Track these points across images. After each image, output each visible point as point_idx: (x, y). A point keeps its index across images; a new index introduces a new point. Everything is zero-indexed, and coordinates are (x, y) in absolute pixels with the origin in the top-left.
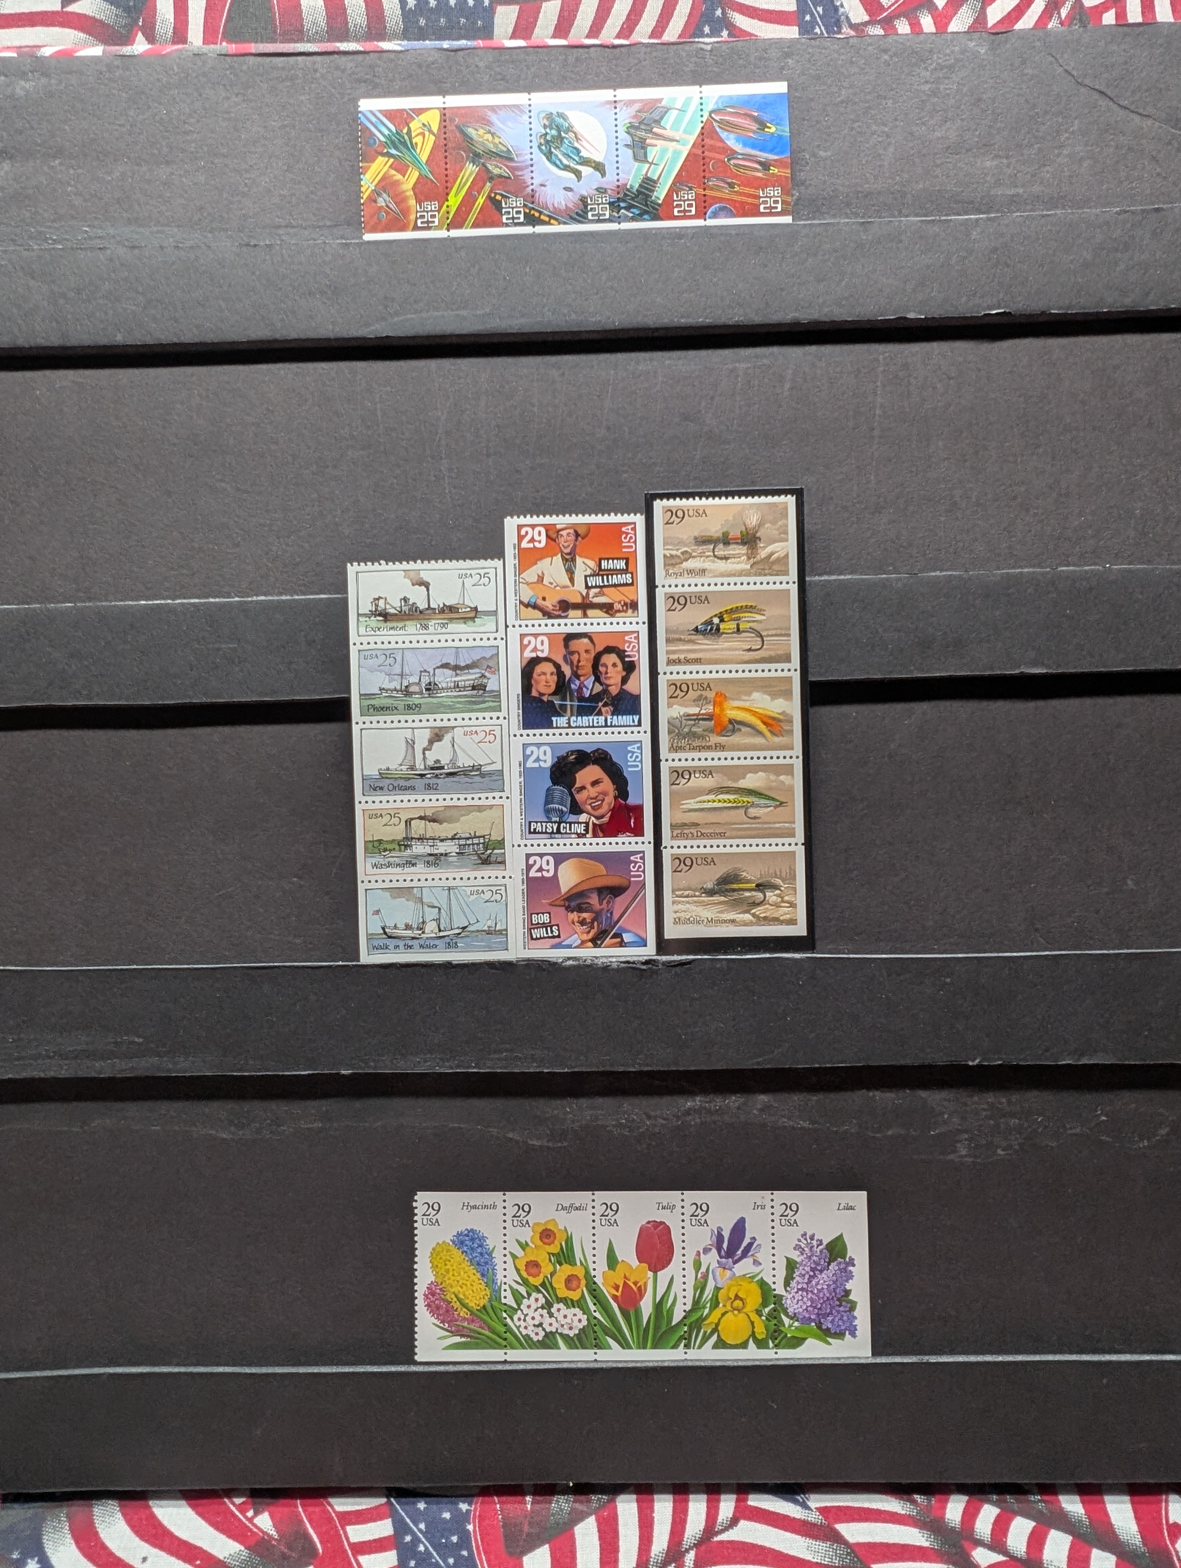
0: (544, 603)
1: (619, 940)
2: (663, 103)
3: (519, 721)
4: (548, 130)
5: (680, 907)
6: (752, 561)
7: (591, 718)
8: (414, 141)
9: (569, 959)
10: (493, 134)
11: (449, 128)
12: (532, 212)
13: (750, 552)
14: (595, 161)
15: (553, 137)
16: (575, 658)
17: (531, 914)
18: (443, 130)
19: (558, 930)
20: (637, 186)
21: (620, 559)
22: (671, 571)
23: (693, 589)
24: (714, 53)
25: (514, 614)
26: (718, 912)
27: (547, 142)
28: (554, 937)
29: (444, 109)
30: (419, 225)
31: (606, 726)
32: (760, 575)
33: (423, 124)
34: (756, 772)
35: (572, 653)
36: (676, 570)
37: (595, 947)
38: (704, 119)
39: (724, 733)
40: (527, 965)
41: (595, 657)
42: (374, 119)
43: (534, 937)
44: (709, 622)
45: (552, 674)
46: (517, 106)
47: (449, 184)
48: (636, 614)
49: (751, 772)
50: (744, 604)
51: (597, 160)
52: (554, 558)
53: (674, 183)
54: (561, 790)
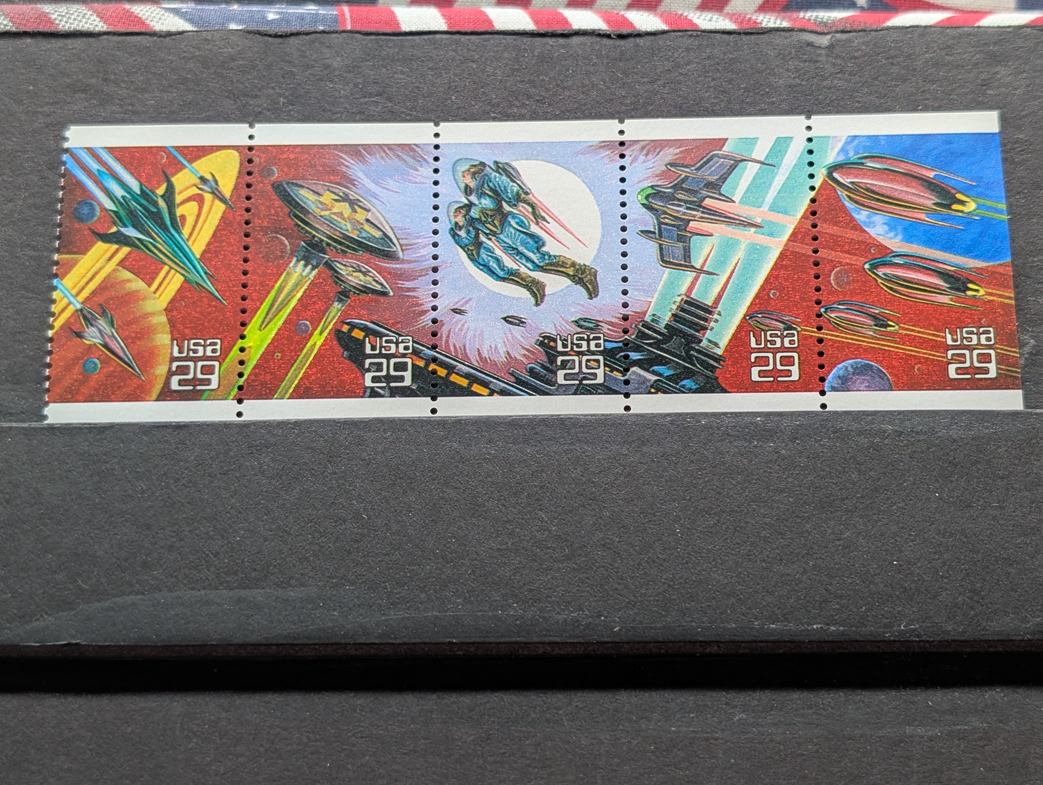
2: (726, 148)
4: (473, 198)
8: (179, 212)
10: (353, 203)
11: (258, 186)
12: (432, 367)
14: (574, 264)
15: (483, 211)
18: (246, 192)
20: (666, 318)
24: (837, 51)
27: (472, 222)
29: (251, 148)
30: (174, 385)
33: (202, 179)
38: (817, 182)
42: (94, 166)
46: (409, 148)
47: (247, 304)
51: (580, 261)
53: (750, 314)
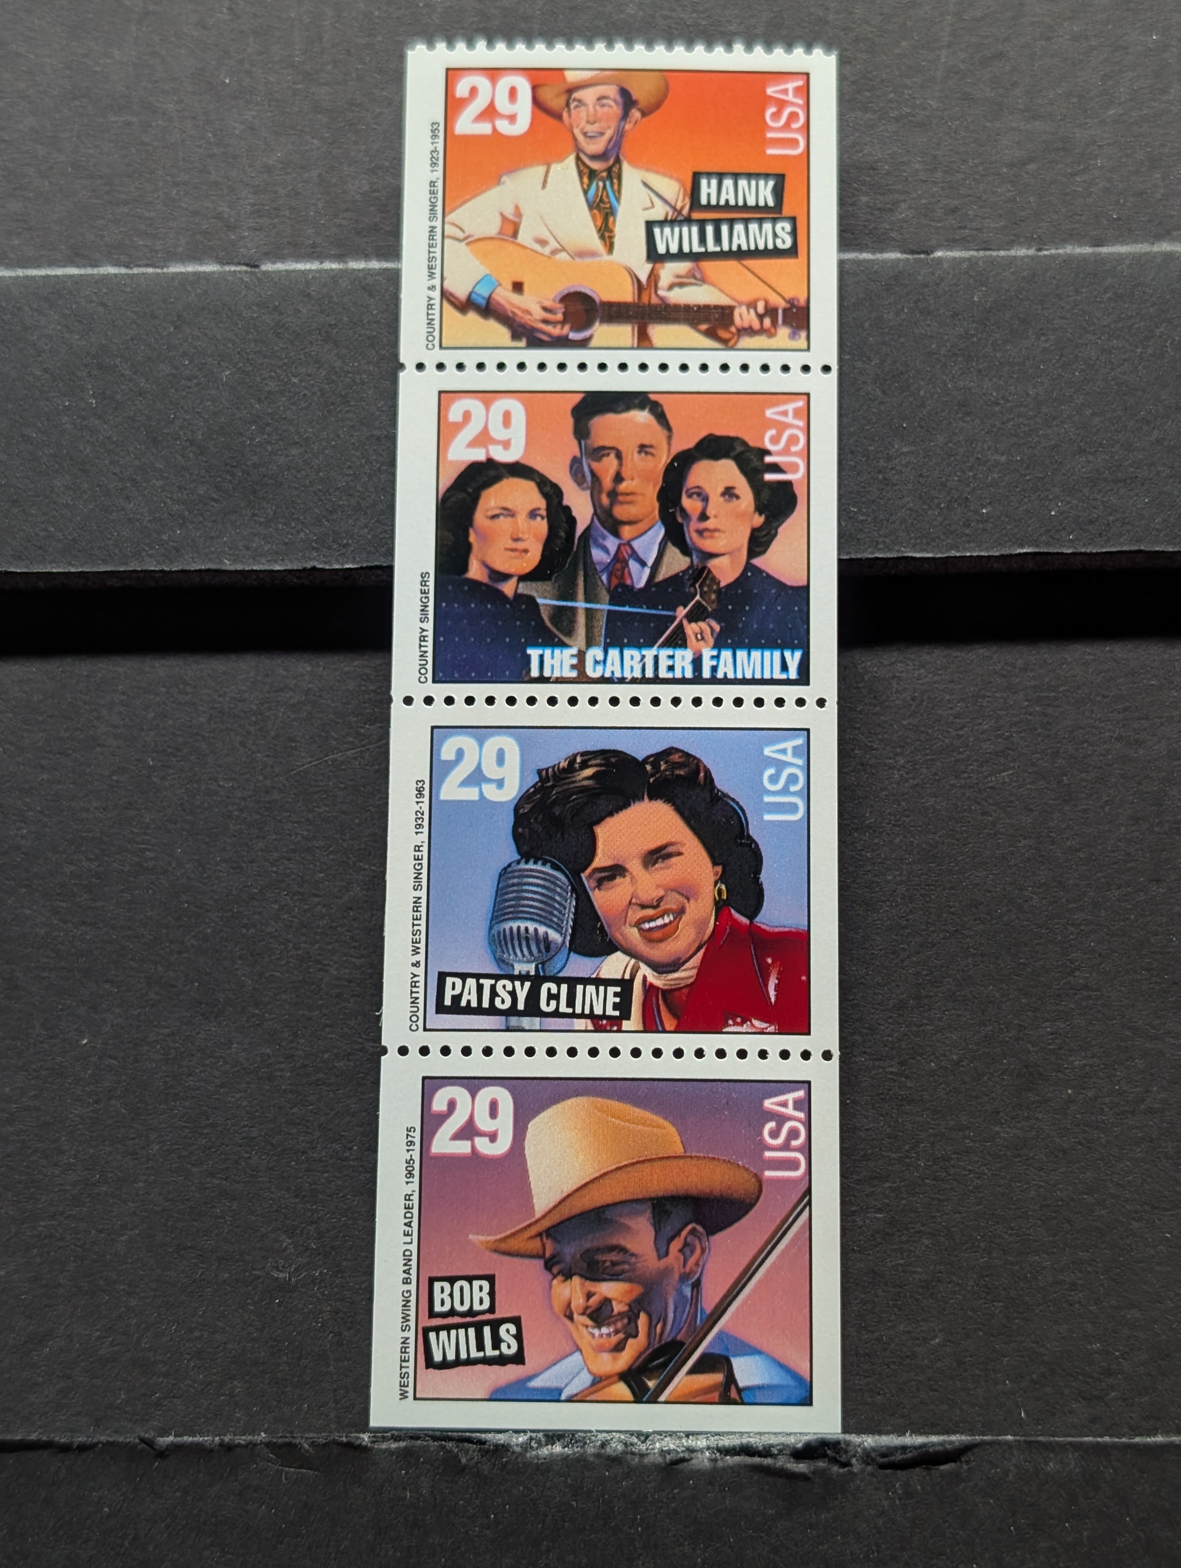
0: (515, 298)
1: (718, 1378)
3: (423, 655)
7: (649, 653)
9: (552, 1437)
16: (608, 466)
17: (432, 1281)
19: (519, 1337)
21: (757, 176)
25: (424, 329)
28: (502, 1360)
31: (697, 679)
35: (599, 453)
37: (638, 1400)
40: (406, 1453)
41: (669, 469)
43: (438, 1357)
45: (533, 514)
48: (802, 343)
52: (556, 168)
54: (546, 877)
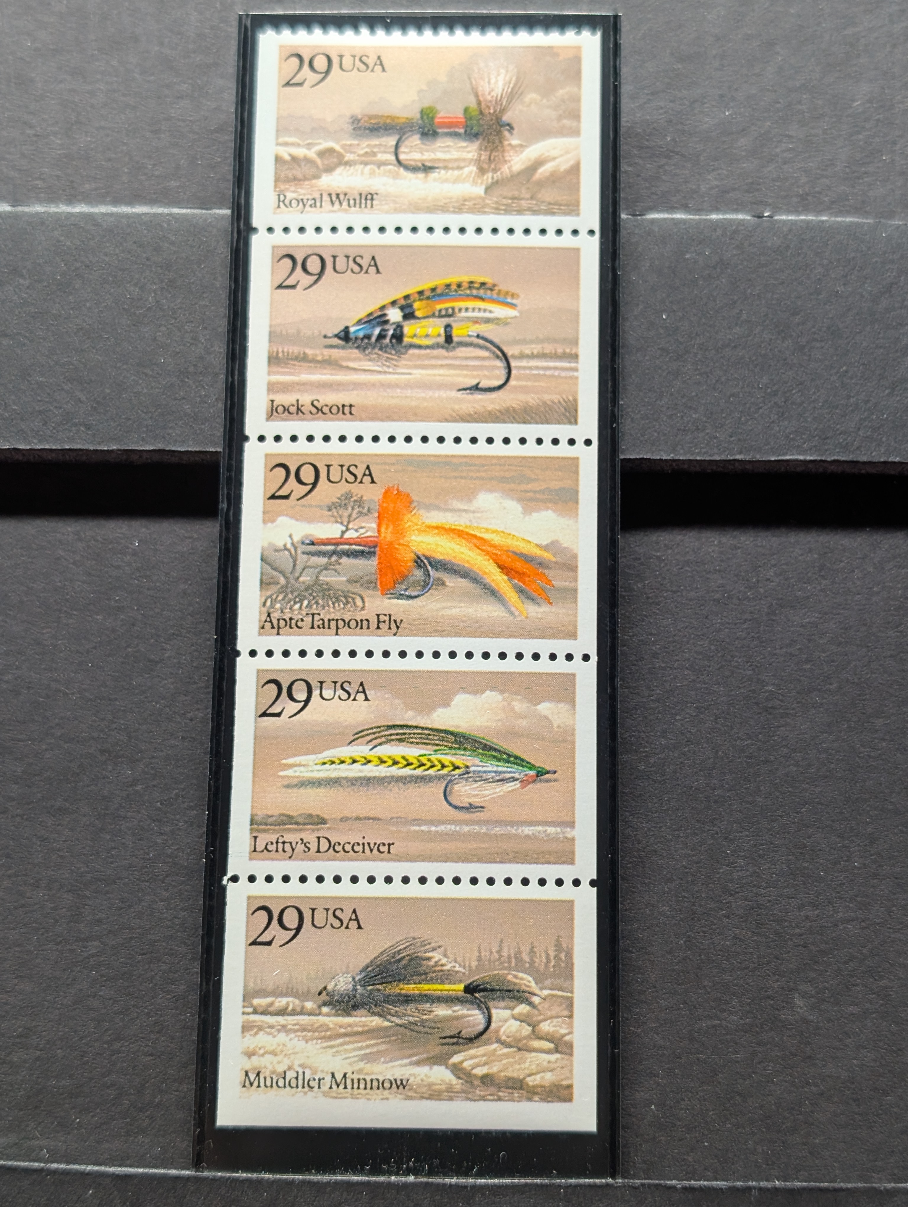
5: (263, 1040)
6: (489, 177)
13: (484, 156)
22: (290, 195)
23: (342, 238)
26: (365, 1058)
32: (508, 210)
34: (477, 691)
36: (303, 192)
39: (400, 588)
44: (380, 319)
49: (464, 690)
50: (465, 278)
